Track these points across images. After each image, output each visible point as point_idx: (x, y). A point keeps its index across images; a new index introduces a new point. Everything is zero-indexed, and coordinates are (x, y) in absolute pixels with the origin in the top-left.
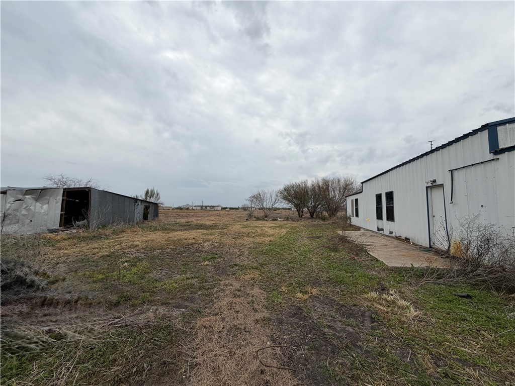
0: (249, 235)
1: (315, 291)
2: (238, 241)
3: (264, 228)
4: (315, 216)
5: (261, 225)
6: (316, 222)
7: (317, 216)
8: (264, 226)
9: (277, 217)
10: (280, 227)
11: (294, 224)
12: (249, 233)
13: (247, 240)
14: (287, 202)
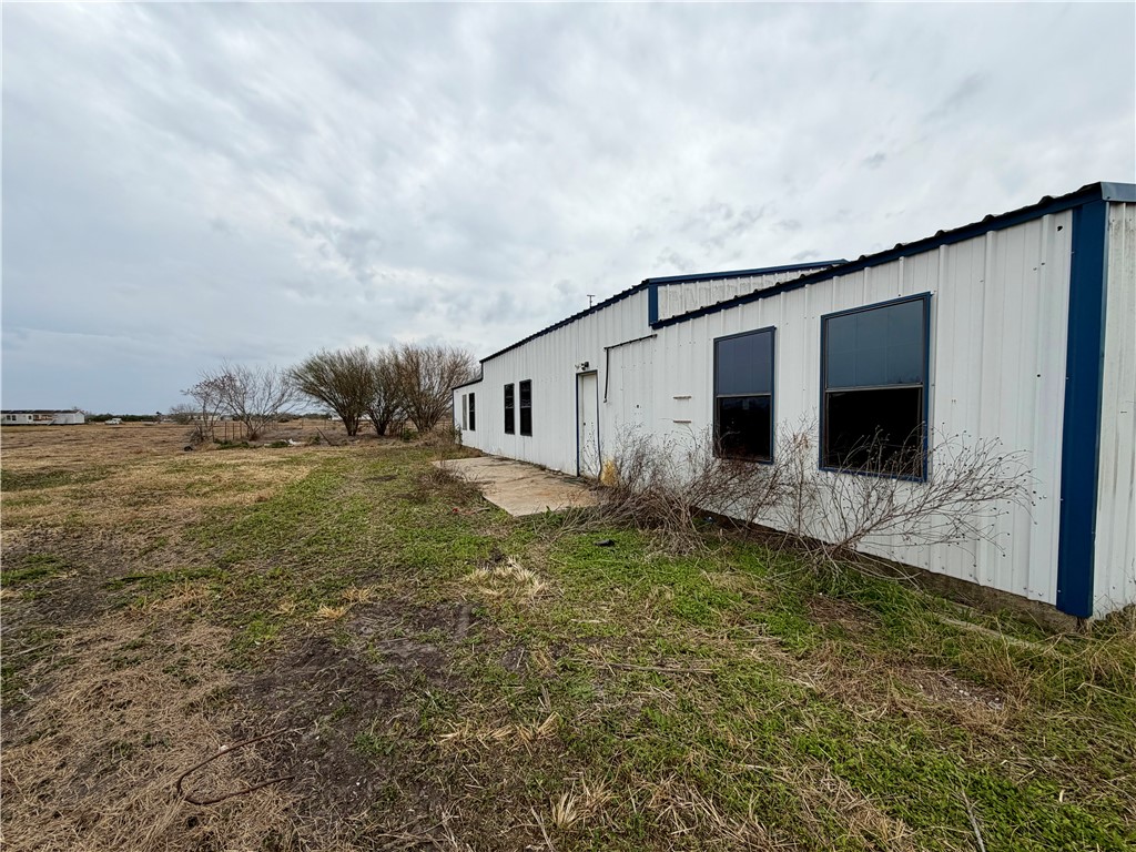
0: (190, 490)
1: (364, 595)
2: (146, 512)
3: (243, 468)
4: (387, 432)
5: (233, 462)
6: (389, 445)
7: (392, 431)
8: (243, 464)
9: (287, 439)
10: (295, 461)
11: (336, 452)
12: (190, 486)
13: (181, 506)
14: (315, 399)
